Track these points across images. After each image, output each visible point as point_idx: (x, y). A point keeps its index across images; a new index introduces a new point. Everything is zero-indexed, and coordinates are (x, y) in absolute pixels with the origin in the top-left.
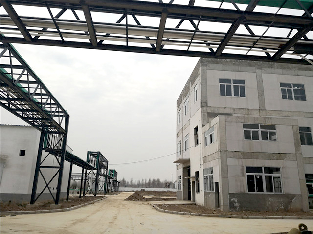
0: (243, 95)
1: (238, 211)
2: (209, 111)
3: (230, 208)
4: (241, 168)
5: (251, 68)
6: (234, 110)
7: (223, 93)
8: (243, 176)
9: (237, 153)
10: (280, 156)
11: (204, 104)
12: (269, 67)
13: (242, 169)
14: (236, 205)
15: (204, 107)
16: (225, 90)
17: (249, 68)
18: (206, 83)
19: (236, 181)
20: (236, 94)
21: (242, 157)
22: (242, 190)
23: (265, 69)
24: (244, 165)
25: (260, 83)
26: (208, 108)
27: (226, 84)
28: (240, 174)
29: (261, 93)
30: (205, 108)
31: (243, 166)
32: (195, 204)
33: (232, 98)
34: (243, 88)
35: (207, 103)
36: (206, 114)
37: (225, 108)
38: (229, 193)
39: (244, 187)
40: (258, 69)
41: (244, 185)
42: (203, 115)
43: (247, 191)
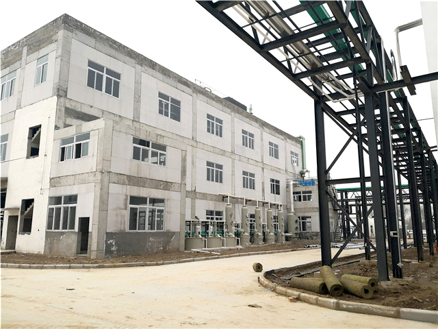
0: (116, 94)
1: (115, 257)
2: (68, 106)
3: (106, 254)
4: (124, 197)
5: (131, 60)
6: (103, 113)
7: (90, 84)
8: (126, 209)
9: (122, 177)
10: (167, 185)
11: (61, 93)
12: (150, 67)
13: (126, 199)
14: (114, 248)
15: (61, 96)
16: (94, 81)
17: (128, 58)
18: (69, 58)
19: (117, 215)
20: (108, 91)
21: (127, 183)
22: (122, 228)
23: (146, 68)
24: (128, 194)
25: (138, 83)
26: (67, 101)
27: (96, 71)
28: (123, 207)
29: (137, 99)
30: (62, 100)
31: (127, 196)
32: (15, 252)
33: (102, 95)
34: (117, 84)
35: (66, 92)
36: (63, 109)
37: (91, 107)
38: (107, 233)
39: (125, 224)
40: (138, 64)
41: (125, 222)
42: (58, 110)
43: (127, 230)
